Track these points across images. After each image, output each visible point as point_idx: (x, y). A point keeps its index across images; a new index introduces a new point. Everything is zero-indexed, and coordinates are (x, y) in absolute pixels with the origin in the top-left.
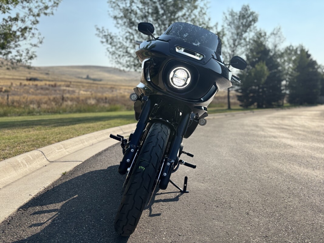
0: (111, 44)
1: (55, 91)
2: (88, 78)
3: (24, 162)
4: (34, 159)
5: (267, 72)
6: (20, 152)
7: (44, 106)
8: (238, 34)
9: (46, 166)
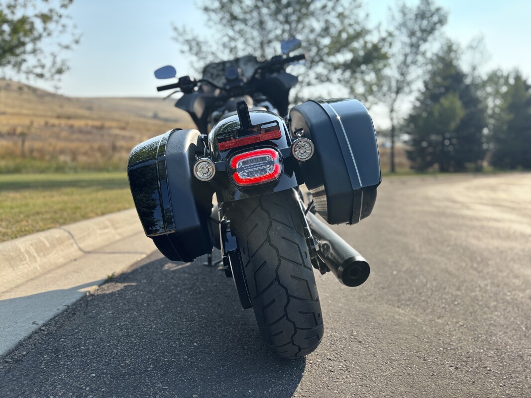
0: (197, 54)
1: (102, 136)
2: (156, 117)
3: (32, 250)
4: (53, 246)
5: (460, 112)
6: (25, 230)
7: (82, 159)
8: (412, 45)
9: (75, 260)
